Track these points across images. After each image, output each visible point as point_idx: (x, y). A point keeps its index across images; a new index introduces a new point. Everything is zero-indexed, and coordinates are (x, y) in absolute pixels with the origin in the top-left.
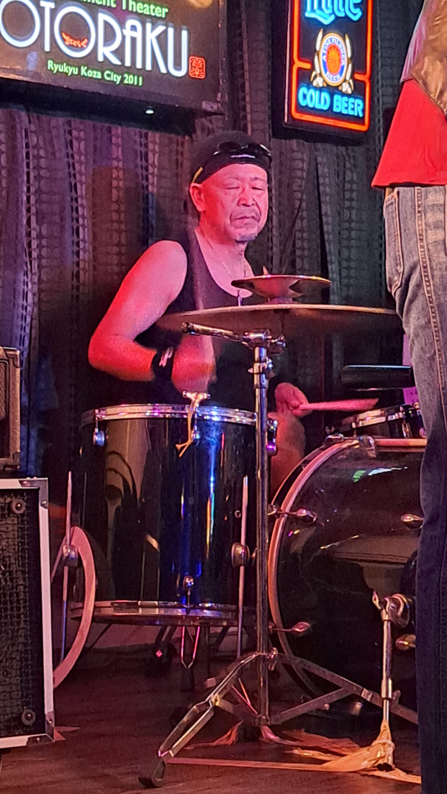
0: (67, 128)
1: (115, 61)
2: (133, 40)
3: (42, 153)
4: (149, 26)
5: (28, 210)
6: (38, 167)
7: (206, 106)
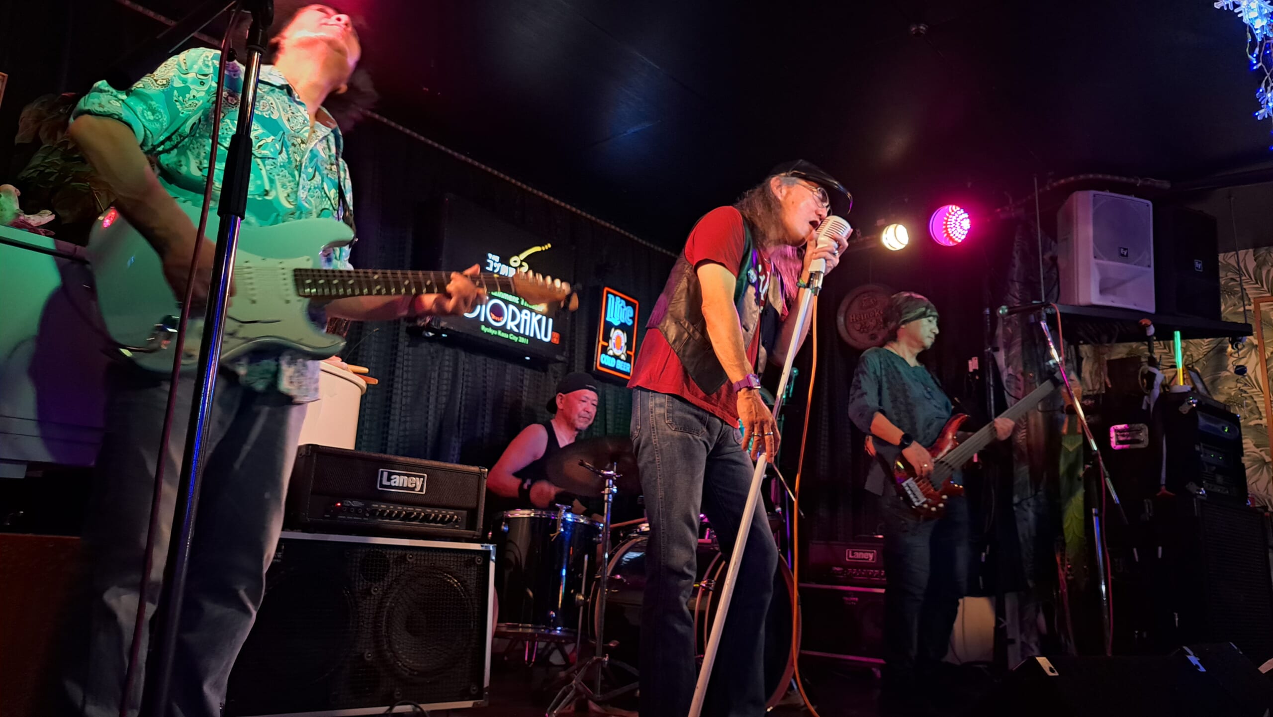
0: (484, 362)
1: (516, 330)
2: (526, 321)
3: (470, 374)
4: (534, 314)
5: (461, 403)
6: (467, 381)
7: (558, 357)
